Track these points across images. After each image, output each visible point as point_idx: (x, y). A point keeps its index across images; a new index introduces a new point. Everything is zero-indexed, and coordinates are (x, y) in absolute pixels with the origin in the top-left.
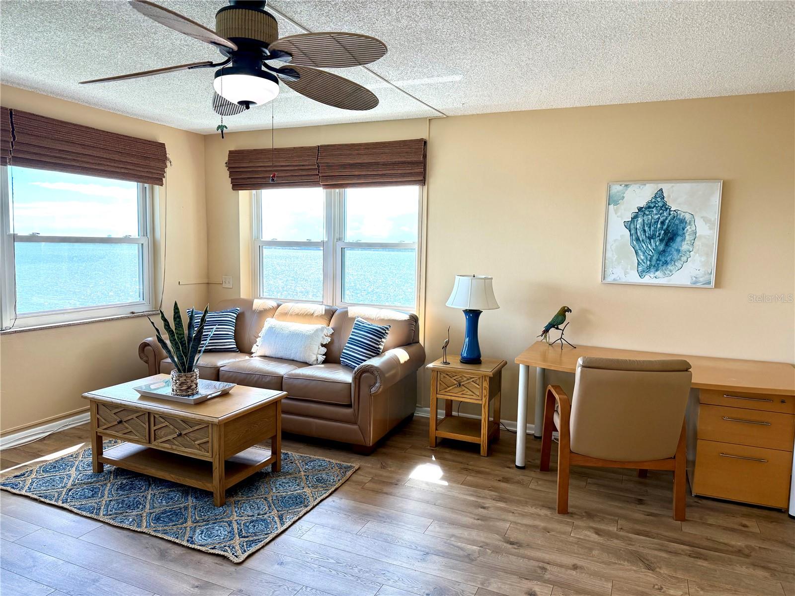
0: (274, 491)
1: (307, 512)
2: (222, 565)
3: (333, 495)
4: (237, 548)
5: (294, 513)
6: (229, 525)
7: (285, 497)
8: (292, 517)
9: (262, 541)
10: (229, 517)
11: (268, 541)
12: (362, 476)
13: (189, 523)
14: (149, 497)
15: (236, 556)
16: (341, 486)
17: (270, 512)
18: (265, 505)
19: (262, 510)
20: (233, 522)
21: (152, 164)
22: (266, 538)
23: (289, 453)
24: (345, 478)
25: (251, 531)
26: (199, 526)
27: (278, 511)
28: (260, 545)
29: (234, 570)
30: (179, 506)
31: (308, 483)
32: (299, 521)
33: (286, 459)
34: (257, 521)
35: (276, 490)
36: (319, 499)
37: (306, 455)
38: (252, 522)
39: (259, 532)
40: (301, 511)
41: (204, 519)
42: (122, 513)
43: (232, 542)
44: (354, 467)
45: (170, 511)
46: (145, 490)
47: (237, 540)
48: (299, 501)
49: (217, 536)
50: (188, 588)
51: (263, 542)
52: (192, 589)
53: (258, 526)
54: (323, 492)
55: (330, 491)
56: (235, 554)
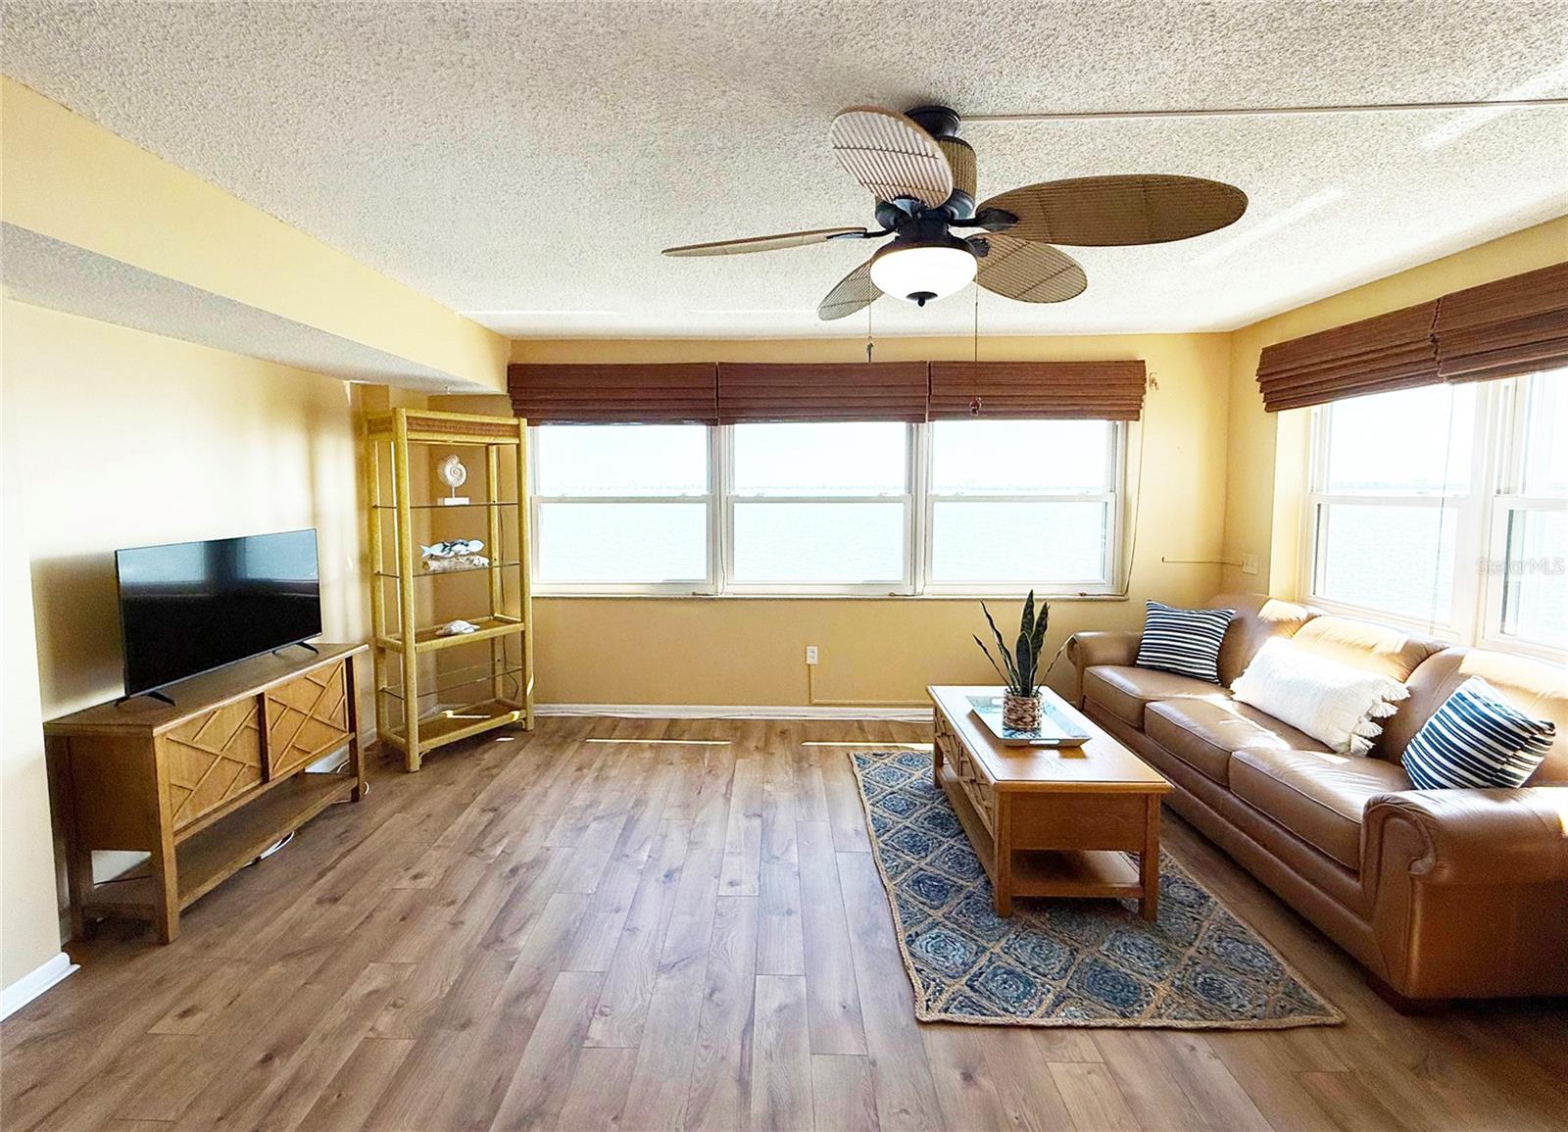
0: (1101, 948)
1: (1114, 1028)
2: (902, 1004)
3: (1207, 1036)
4: (945, 996)
5: (1089, 1012)
6: (976, 953)
7: (1107, 972)
8: (1077, 1014)
9: (984, 1015)
10: (989, 941)
11: (991, 1022)
12: (1330, 1049)
13: (938, 915)
14: (946, 846)
15: (928, 1007)
16: (1243, 1030)
17: (1053, 979)
18: (1060, 961)
19: (1046, 965)
20: (988, 954)
21: (1120, 392)
22: (997, 1015)
23: (1214, 898)
24: (1274, 1023)
25: (991, 985)
26: (944, 926)
27: (1068, 987)
28: (978, 1018)
29: (905, 1024)
30: (955, 879)
31: (1178, 976)
32: (1083, 1032)
33: (1192, 907)
34: (1019, 976)
35: (1107, 950)
36: (1165, 1022)
37: (1240, 922)
38: (1010, 973)
39: (998, 998)
40: (1104, 1016)
41: (957, 920)
42: (897, 850)
43: (948, 981)
44: (1328, 1014)
45: (939, 882)
46: (949, 836)
47: (960, 985)
48: (1124, 995)
49: (944, 957)
50: (837, 999)
51: (983, 1018)
52: (837, 1005)
53: (1011, 986)
54: (1190, 1015)
55: (1204, 1024)
56: (930, 1003)
